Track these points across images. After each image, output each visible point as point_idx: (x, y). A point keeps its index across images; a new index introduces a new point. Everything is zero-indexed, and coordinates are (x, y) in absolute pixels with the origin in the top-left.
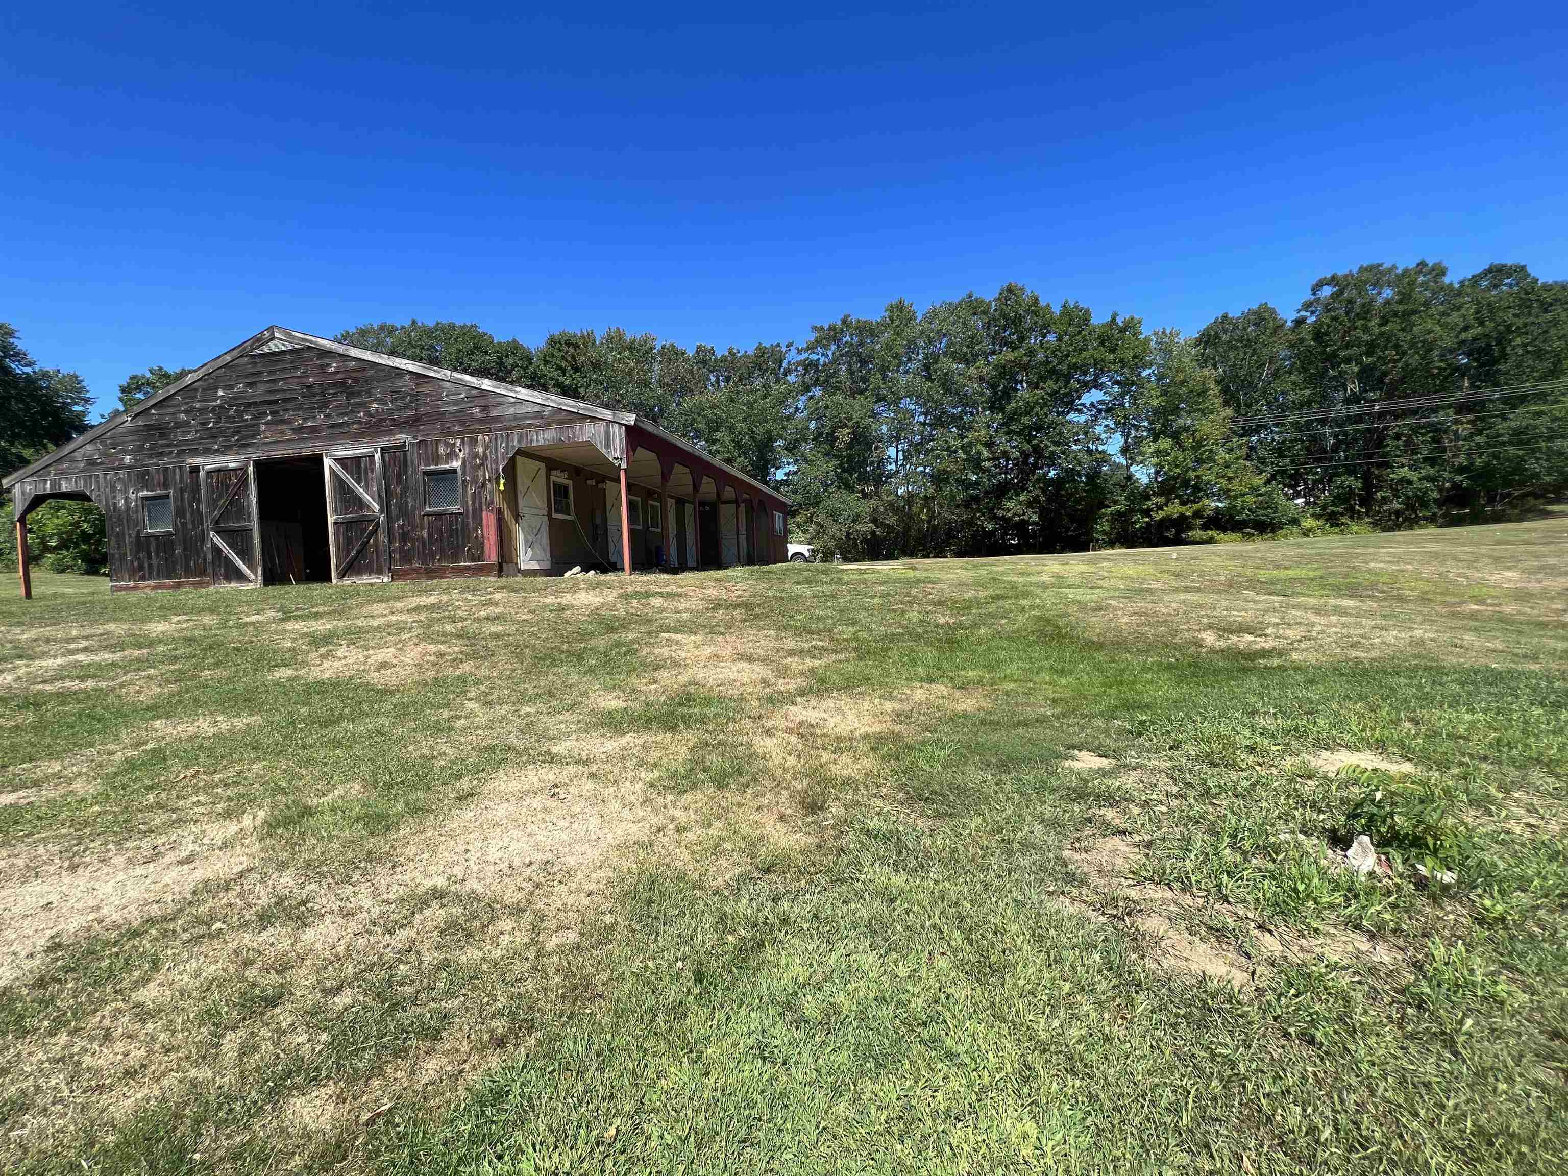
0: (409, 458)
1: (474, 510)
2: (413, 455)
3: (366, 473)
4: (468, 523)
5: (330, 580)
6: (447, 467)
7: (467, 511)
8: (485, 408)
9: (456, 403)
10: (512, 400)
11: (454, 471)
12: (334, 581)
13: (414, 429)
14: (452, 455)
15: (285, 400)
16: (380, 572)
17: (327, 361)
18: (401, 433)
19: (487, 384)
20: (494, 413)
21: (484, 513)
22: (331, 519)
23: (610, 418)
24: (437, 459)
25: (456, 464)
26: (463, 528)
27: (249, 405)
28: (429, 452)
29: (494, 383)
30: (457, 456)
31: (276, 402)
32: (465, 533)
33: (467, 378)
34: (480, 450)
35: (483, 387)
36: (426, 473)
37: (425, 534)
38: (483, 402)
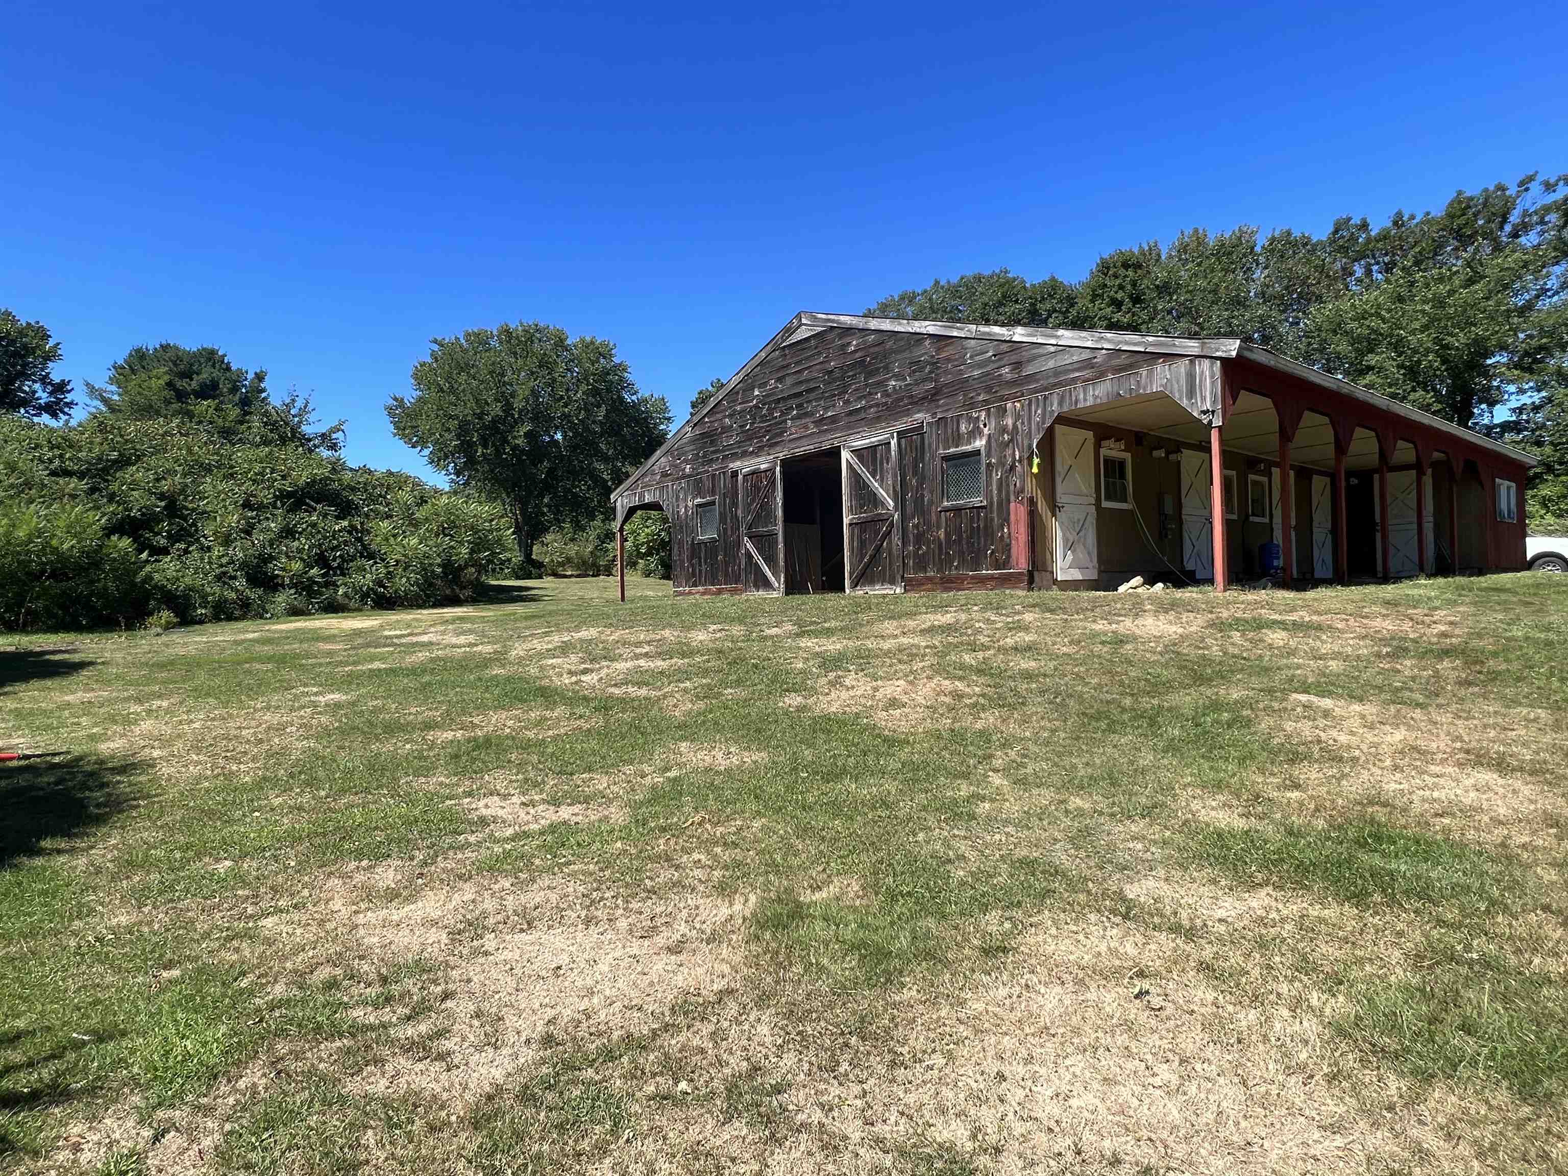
0: (926, 442)
1: (1000, 503)
2: (931, 438)
3: (882, 464)
4: (992, 520)
5: (843, 590)
6: (968, 448)
7: (991, 503)
8: (1017, 365)
9: (980, 365)
10: (1052, 349)
11: (977, 453)
12: (847, 591)
13: (933, 405)
14: (975, 433)
15: (809, 391)
16: (892, 582)
17: (848, 340)
18: (919, 412)
19: (1019, 334)
20: (1029, 370)
21: (1012, 505)
22: (846, 521)
23: (1196, 351)
24: (958, 439)
25: (980, 443)
26: (986, 527)
27: (778, 401)
28: (950, 431)
29: (1029, 330)
30: (981, 433)
31: (799, 394)
32: (988, 532)
33: (996, 329)
34: (1009, 421)
35: (1016, 338)
36: (946, 458)
37: (942, 533)
38: (1014, 358)
